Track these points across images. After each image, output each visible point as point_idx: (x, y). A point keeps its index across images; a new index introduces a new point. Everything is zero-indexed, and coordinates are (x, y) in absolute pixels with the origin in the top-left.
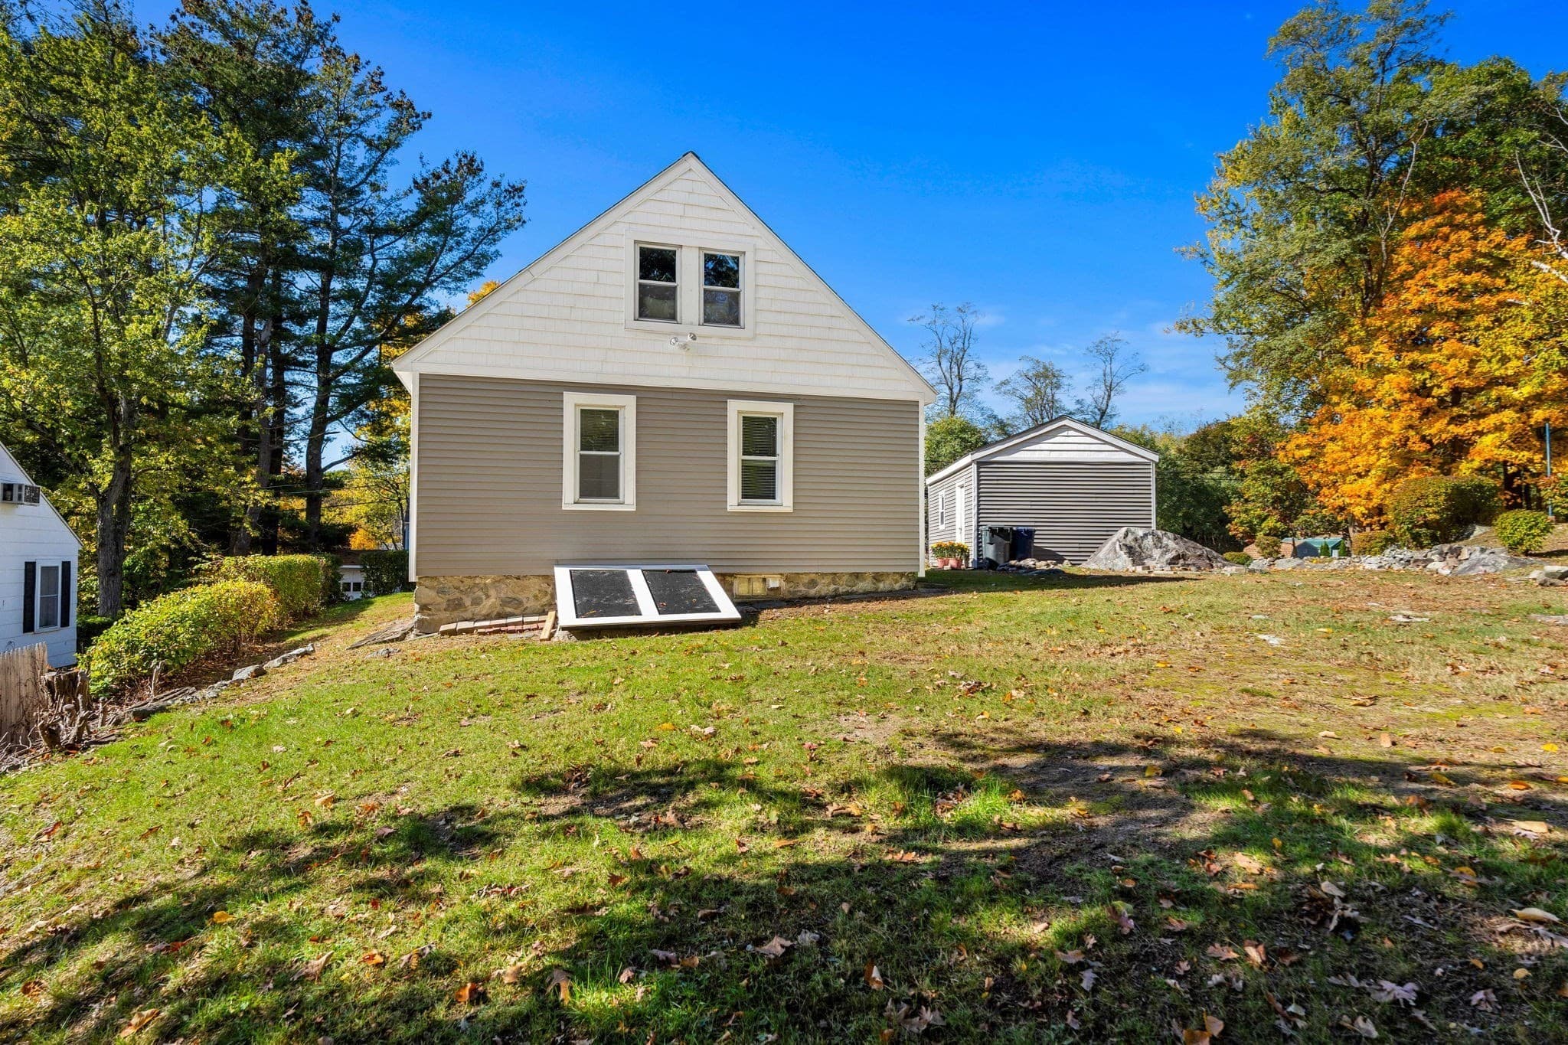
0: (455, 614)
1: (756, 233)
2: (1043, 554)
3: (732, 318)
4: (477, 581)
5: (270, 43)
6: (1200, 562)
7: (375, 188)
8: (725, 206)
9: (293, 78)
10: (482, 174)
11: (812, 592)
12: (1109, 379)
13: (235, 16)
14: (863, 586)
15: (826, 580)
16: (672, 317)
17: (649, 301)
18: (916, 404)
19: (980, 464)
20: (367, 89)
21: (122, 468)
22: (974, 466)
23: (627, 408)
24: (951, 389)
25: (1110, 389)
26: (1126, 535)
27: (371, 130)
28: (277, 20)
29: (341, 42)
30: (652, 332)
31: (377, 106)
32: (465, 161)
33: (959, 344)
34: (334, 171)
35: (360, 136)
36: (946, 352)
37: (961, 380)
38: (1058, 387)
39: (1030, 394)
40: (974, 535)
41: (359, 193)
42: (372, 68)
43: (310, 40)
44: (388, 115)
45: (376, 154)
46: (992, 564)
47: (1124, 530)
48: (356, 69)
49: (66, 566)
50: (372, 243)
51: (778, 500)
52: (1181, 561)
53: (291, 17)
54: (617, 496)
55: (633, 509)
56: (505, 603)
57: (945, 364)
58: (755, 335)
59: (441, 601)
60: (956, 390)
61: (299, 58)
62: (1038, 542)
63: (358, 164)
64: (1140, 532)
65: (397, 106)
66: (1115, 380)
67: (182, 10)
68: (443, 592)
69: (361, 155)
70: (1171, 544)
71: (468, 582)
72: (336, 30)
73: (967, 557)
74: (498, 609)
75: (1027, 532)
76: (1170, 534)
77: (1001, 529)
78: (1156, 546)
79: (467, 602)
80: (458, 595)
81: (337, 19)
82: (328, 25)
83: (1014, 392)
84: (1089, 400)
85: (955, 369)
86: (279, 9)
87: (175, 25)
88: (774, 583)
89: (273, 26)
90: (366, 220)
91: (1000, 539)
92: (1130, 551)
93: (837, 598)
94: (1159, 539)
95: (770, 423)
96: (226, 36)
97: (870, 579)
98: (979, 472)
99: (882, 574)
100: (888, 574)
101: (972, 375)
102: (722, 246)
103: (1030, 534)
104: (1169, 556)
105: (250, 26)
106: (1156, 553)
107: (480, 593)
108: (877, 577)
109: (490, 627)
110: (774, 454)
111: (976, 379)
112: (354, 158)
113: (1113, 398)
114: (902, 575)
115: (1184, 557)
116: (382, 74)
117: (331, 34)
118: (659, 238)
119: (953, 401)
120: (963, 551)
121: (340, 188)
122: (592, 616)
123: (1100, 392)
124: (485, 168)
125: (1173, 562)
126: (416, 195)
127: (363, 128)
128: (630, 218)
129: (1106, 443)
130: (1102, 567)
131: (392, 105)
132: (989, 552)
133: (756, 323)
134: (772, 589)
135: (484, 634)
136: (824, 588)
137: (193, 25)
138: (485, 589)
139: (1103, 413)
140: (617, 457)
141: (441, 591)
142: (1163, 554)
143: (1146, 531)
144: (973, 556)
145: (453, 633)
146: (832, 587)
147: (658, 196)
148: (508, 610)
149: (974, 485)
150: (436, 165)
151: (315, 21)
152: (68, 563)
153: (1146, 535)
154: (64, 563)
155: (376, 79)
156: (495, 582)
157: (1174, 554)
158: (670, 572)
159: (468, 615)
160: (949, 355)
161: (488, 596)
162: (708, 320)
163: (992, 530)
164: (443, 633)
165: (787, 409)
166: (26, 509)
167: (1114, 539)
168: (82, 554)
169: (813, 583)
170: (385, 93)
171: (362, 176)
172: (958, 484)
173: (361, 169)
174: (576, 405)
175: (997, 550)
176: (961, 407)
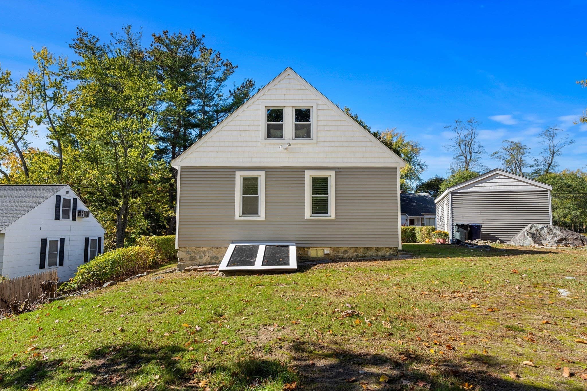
0: (193, 262)
1: (317, 98)
2: (486, 237)
3: (308, 135)
4: (201, 249)
5: (182, 49)
6: (576, 242)
7: (219, 96)
8: (304, 88)
9: (188, 61)
10: (254, 86)
11: (345, 256)
12: (552, 148)
13: (170, 41)
14: (370, 253)
15: (352, 251)
16: (281, 137)
17: (272, 131)
18: (395, 168)
19: (453, 193)
20: (215, 61)
21: (126, 203)
22: (450, 195)
23: (262, 176)
24: (466, 158)
25: (553, 154)
26: (531, 228)
27: (217, 75)
28: (184, 40)
29: (205, 45)
30: (273, 144)
31: (219, 66)
32: (248, 82)
33: (470, 137)
34: (204, 91)
35: (214, 78)
36: (463, 141)
37: (471, 153)
38: (523, 154)
39: (508, 157)
40: (451, 228)
41: (214, 98)
42: (216, 53)
43: (195, 46)
44: (223, 69)
45: (218, 83)
46: (458, 242)
47: (530, 225)
48: (211, 54)
49: (100, 239)
50: (217, 116)
51: (329, 214)
52: (564, 242)
53: (189, 38)
54: (257, 213)
55: (264, 219)
56: (212, 258)
57: (463, 146)
58: (318, 142)
59: (188, 257)
60: (468, 158)
61: (192, 52)
62: (483, 231)
63: (212, 87)
64: (540, 226)
65: (226, 65)
66: (556, 148)
67: (154, 41)
68: (188, 253)
69: (213, 84)
70: (558, 232)
71: (198, 249)
72: (204, 41)
73: (449, 238)
74: (210, 261)
75: (478, 226)
76: (557, 227)
77: (463, 225)
78: (549, 233)
79: (197, 257)
80: (194, 254)
81: (204, 36)
82: (201, 39)
83: (500, 157)
84: (541, 159)
85: (468, 149)
86: (185, 36)
87: (152, 48)
88: (327, 251)
89: (183, 43)
90: (215, 108)
91: (462, 230)
92: (533, 236)
93: (358, 259)
94: (551, 230)
95: (325, 180)
96: (168, 48)
97: (374, 250)
98: (452, 198)
99: (380, 248)
100: (383, 248)
101: (477, 150)
102: (303, 105)
103: (479, 227)
104: (557, 239)
105: (176, 44)
106: (549, 237)
107: (202, 254)
108: (378, 249)
109: (203, 268)
110: (327, 194)
111: (478, 152)
112: (211, 85)
113: (555, 158)
114: (390, 248)
115: (566, 239)
116: (220, 54)
117: (202, 42)
118: (275, 104)
119: (467, 164)
120: (446, 235)
121: (206, 97)
122: (233, 266)
123: (547, 155)
124: (256, 84)
125: (559, 242)
126: (232, 97)
127: (214, 75)
128: (263, 97)
129: (521, 181)
130: (517, 245)
131: (224, 65)
132: (458, 236)
133: (318, 137)
134: (326, 254)
135: (199, 271)
136: (351, 254)
137: (158, 46)
138: (204, 252)
139: (549, 165)
140: (258, 197)
141: (187, 253)
142: (553, 238)
143: (543, 225)
144: (451, 238)
145: (189, 270)
146: (355, 254)
147: (275, 87)
148: (213, 261)
149: (450, 204)
150: (239, 85)
151: (196, 39)
152: (101, 238)
153: (543, 228)
154: (99, 238)
155: (218, 56)
156: (208, 249)
157: (560, 237)
158: (278, 246)
159: (198, 263)
160: (464, 142)
161: (205, 255)
162: (297, 136)
163: (458, 226)
164: (185, 270)
165: (333, 173)
166: (85, 219)
167: (525, 230)
168: (106, 234)
169: (346, 252)
170: (222, 61)
171: (213, 92)
172: (445, 203)
173: (213, 90)
174: (241, 176)
175: (461, 235)
176: (471, 165)
